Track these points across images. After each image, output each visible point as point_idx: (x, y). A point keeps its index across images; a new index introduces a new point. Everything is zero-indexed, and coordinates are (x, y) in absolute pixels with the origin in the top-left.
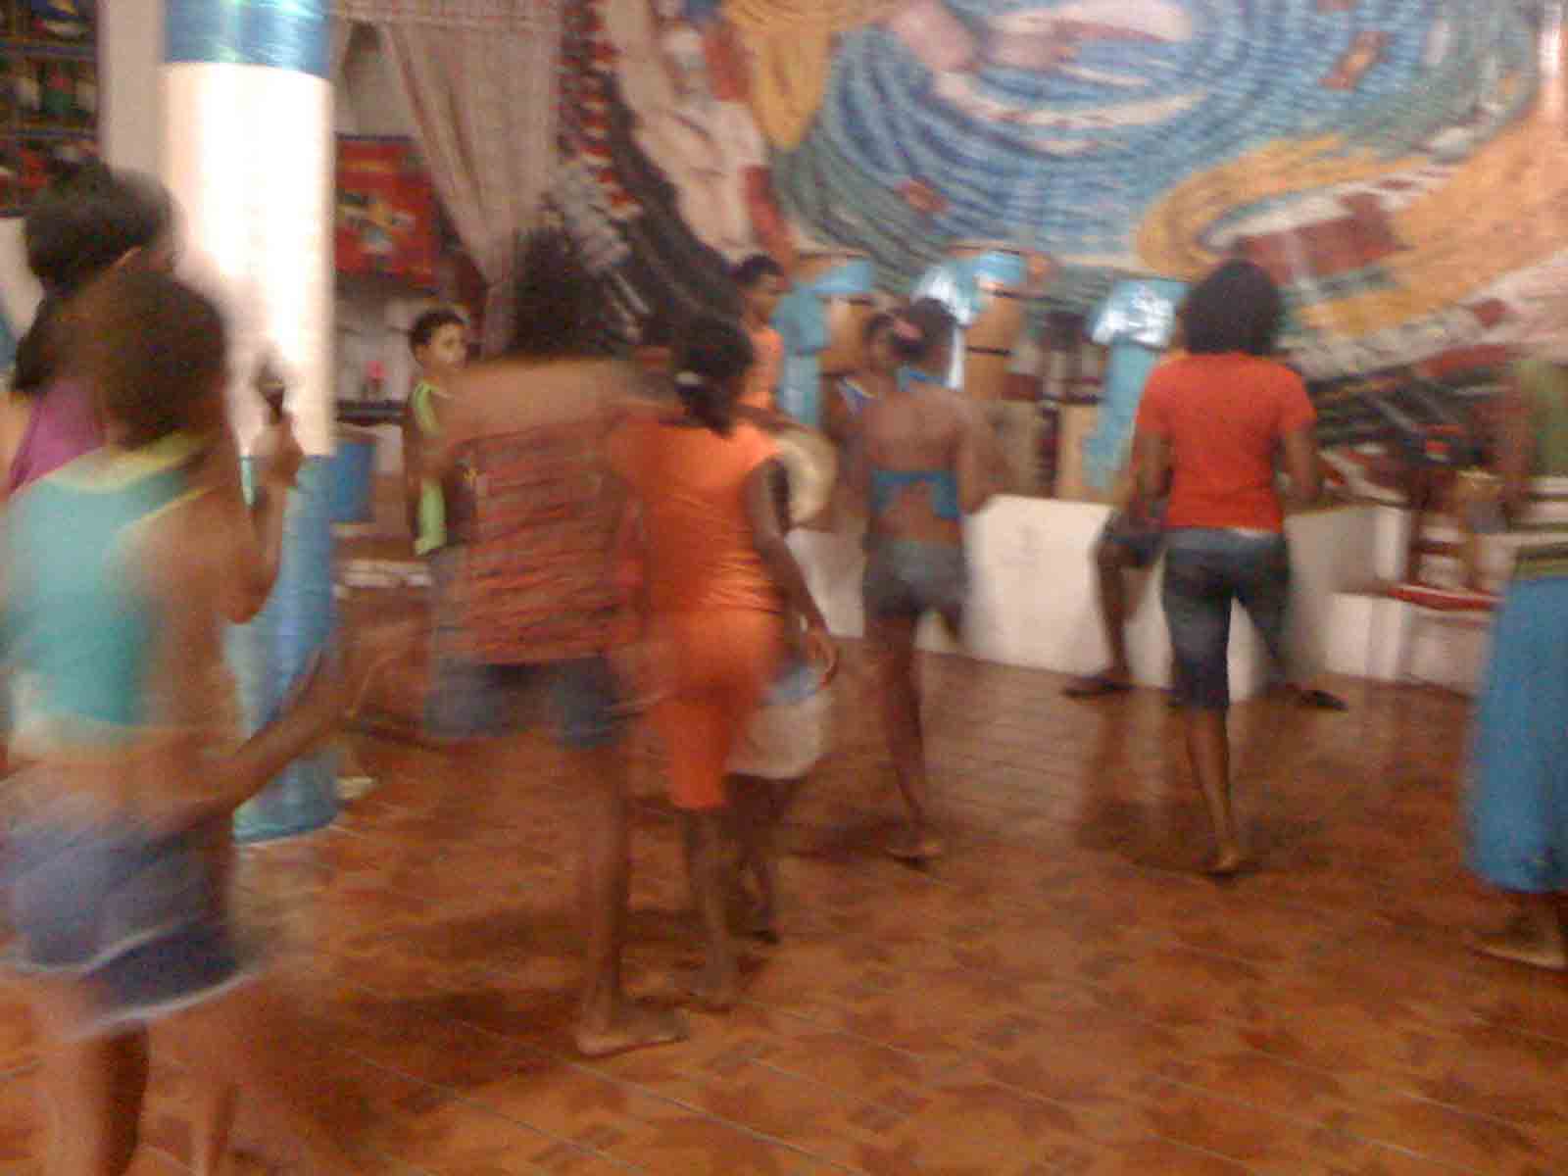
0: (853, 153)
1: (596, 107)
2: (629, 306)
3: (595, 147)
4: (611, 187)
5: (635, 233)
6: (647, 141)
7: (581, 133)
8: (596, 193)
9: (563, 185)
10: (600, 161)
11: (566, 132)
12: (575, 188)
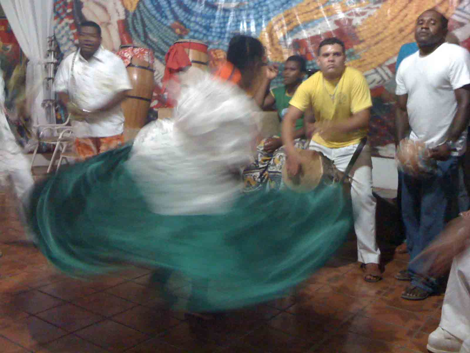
3: (69, 16)
4: (75, 31)
7: (65, 11)
8: (70, 33)
9: (59, 32)
10: (71, 21)
11: (61, 11)
12: (63, 32)
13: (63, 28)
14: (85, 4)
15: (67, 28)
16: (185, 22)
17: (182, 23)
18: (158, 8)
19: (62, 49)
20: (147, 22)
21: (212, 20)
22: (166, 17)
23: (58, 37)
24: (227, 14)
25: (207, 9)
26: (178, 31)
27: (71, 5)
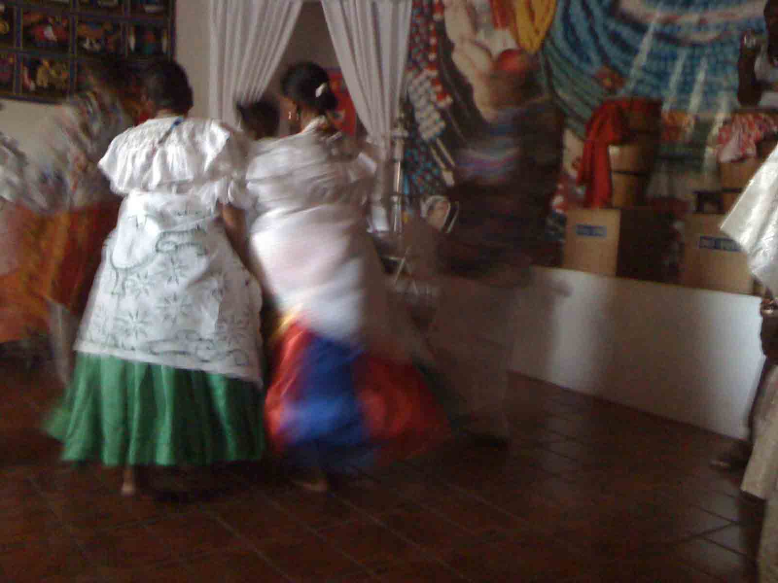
0: (568, 53)
1: (433, 41)
2: (444, 159)
3: (432, 65)
4: (439, 88)
5: (450, 115)
6: (457, 58)
7: (425, 58)
8: (431, 92)
9: (416, 90)
10: (434, 73)
11: (419, 58)
12: (421, 90)
13: (421, 84)
14: (458, 45)
15: (428, 84)
16: (621, 66)
17: (615, 68)
18: (576, 45)
19: (418, 116)
20: (555, 70)
21: (670, 63)
22: (588, 60)
23: (414, 97)
24: (697, 52)
25: (662, 45)
26: (607, 82)
27: (436, 49)
